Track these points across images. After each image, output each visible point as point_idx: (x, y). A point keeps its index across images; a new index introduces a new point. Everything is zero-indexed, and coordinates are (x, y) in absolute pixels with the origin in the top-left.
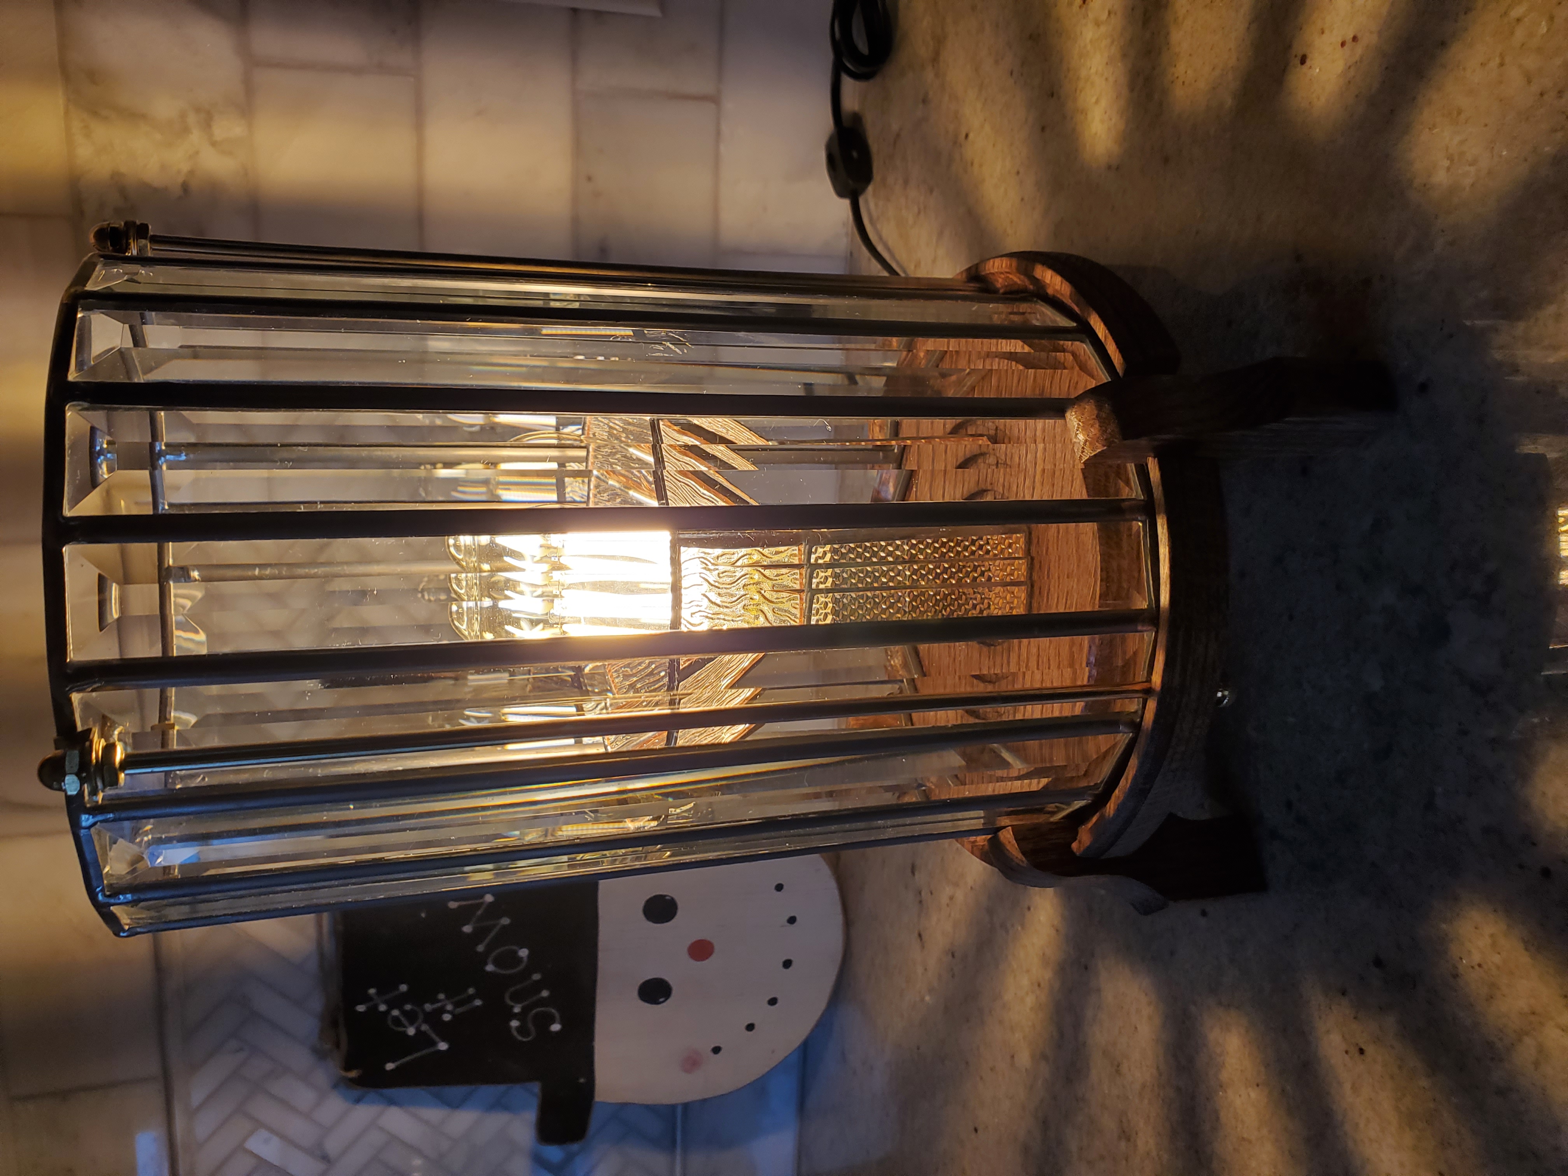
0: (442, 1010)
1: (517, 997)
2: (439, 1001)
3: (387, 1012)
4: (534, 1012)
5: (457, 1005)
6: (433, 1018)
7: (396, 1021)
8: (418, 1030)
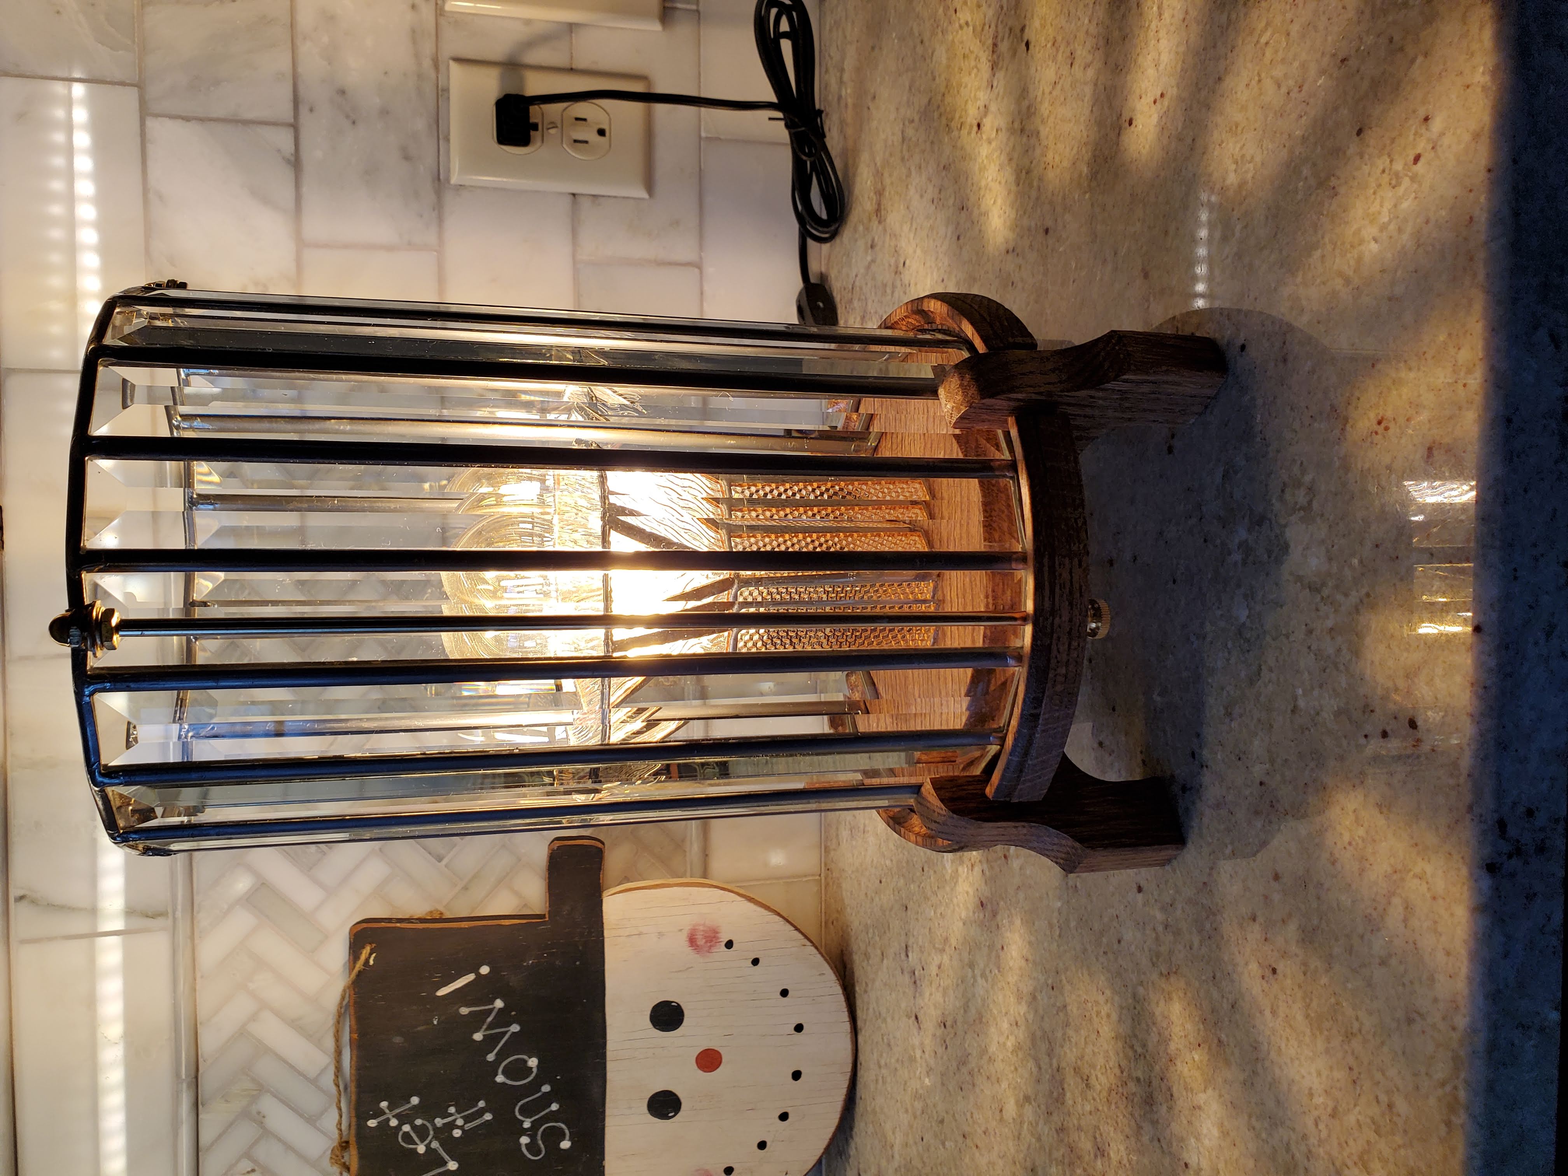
0: (452, 1126)
1: (526, 1111)
2: (451, 1115)
3: (399, 1127)
4: (543, 1127)
5: (467, 1119)
6: (443, 1134)
7: (407, 1137)
8: (428, 1146)
